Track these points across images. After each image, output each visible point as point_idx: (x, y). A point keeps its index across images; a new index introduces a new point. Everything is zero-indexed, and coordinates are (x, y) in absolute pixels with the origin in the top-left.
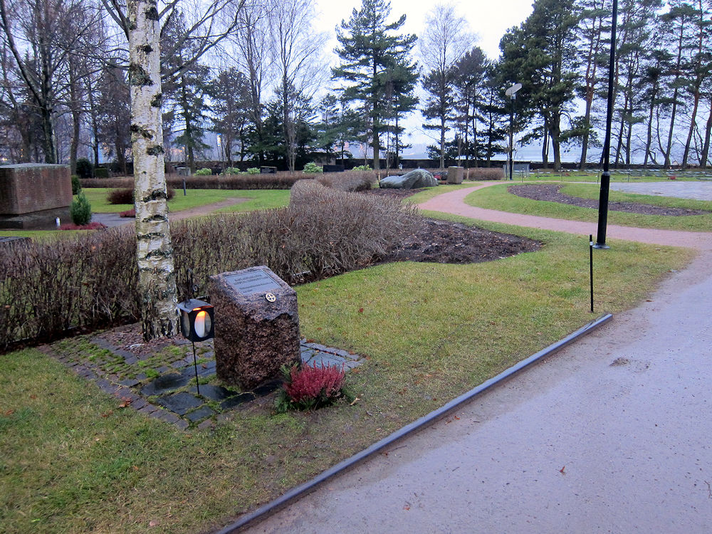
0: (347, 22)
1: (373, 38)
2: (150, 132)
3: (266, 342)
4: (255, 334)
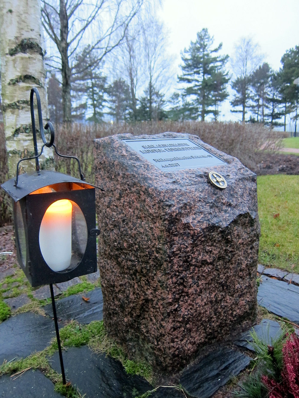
0: (188, 49)
1: (203, 57)
3: (209, 273)
4: (189, 258)
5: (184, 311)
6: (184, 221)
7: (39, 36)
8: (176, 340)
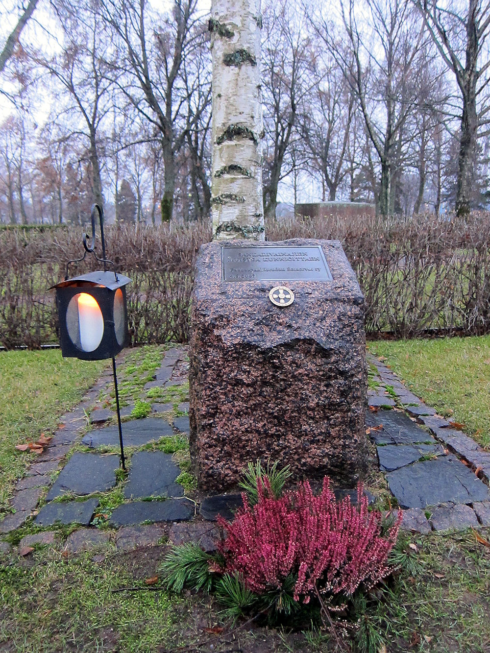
2: (229, 27)
3: (249, 396)
4: (221, 372)
5: (219, 430)
6: (216, 332)
7: (250, 119)
8: (210, 458)
